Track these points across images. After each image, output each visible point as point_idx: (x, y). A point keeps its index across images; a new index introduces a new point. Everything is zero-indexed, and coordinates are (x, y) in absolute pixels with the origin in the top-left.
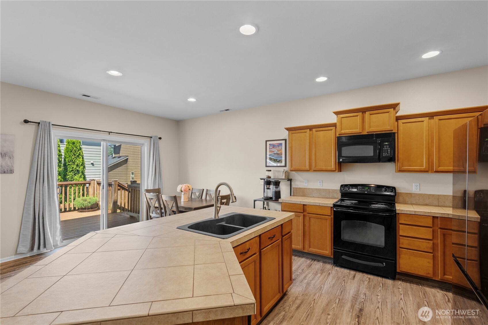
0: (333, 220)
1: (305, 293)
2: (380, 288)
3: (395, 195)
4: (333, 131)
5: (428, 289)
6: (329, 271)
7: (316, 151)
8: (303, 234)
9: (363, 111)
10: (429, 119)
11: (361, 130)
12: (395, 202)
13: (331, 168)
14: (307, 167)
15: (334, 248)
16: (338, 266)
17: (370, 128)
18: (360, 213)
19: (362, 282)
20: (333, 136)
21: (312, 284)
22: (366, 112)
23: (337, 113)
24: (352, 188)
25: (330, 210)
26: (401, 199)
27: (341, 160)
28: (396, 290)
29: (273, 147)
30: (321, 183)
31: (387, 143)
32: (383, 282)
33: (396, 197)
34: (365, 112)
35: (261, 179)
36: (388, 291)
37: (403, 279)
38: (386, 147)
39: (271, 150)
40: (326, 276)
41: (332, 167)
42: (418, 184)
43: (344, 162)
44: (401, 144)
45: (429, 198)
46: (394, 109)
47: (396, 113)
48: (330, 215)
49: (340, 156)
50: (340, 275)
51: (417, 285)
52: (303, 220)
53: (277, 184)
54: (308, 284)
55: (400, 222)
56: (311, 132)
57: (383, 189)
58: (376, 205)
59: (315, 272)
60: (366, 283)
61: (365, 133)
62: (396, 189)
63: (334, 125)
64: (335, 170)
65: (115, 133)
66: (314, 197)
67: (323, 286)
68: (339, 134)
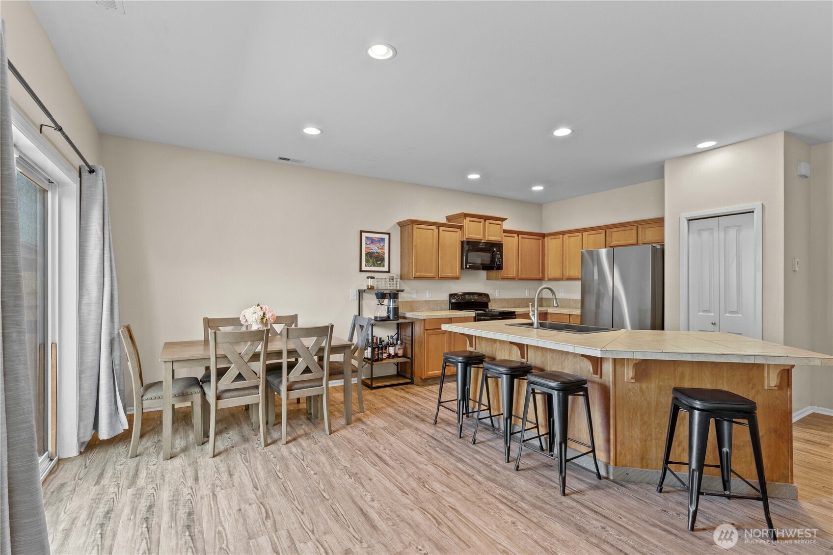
4: (458, 234)
7: (442, 254)
10: (517, 236)
11: (482, 237)
14: (433, 274)
17: (489, 236)
20: (459, 239)
23: (466, 215)
27: (468, 266)
29: (372, 243)
30: (430, 294)
31: (498, 253)
34: (486, 220)
38: (499, 256)
39: (368, 246)
41: (457, 274)
46: (503, 222)
49: (467, 262)
53: (394, 296)
56: (438, 230)
61: (485, 240)
62: (489, 295)
63: (460, 227)
64: (460, 277)
66: (423, 311)
68: (463, 238)
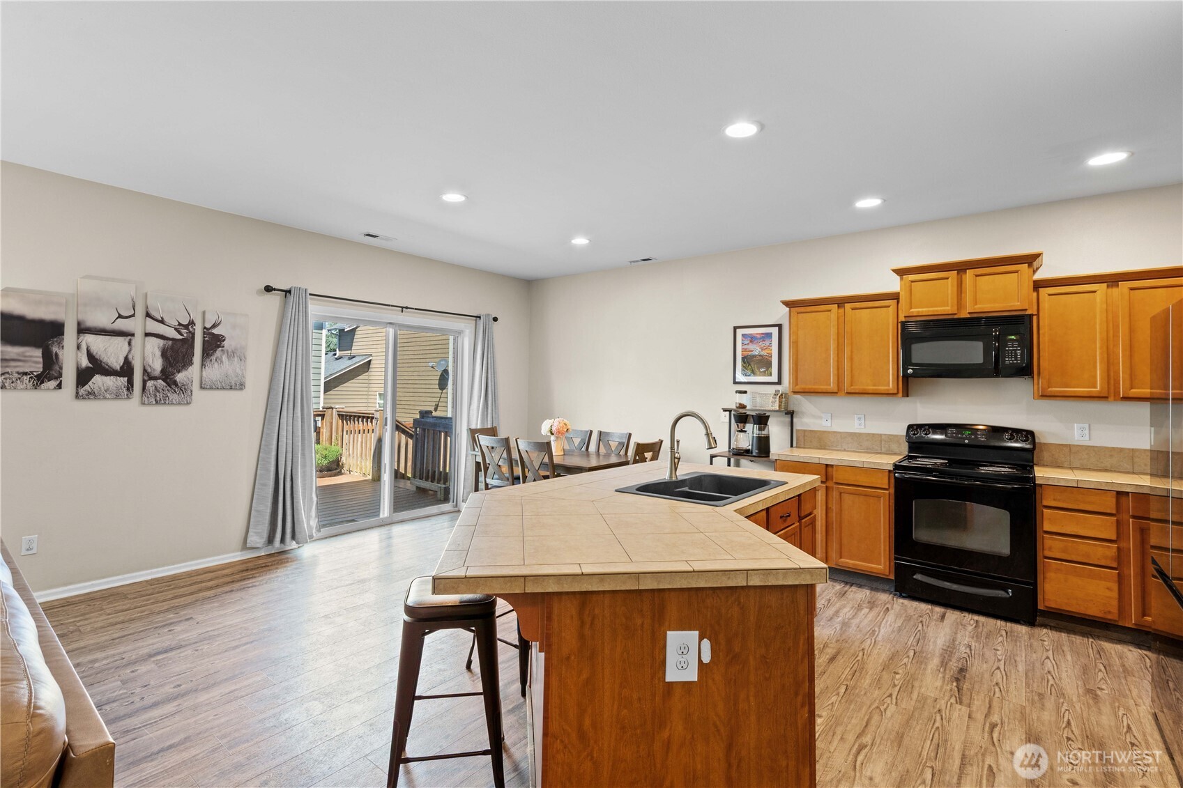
0: (893, 497)
1: (842, 639)
2: (1001, 639)
3: (1034, 448)
4: (892, 310)
5: (1107, 646)
6: (885, 604)
7: (852, 352)
8: (824, 528)
9: (961, 268)
10: (1108, 286)
11: (956, 308)
12: (1033, 462)
13: (887, 388)
14: (832, 386)
15: (896, 559)
16: (904, 597)
17: (976, 305)
18: (955, 483)
19: (960, 627)
20: (891, 320)
21: (853, 625)
22: (967, 271)
23: (901, 272)
24: (934, 433)
25: (887, 478)
26: (1046, 456)
27: (910, 371)
28: (1035, 643)
29: (751, 341)
30: (863, 421)
31: (1013, 337)
32: (1008, 629)
33: (1035, 452)
34: (964, 271)
35: (725, 410)
36: (1018, 644)
37: (1053, 625)
38: (1013, 344)
39: (745, 347)
40: (882, 613)
41: (889, 386)
42: (1086, 426)
43: (914, 375)
44: (1045, 339)
45: (1111, 456)
46: (1030, 265)
47: (1034, 272)
48: (887, 487)
49: (907, 362)
50: (911, 612)
51: (1083, 636)
52: (824, 498)
53: (762, 420)
54: (845, 625)
55: (1045, 503)
56: (841, 310)
57: (1007, 436)
58: (991, 469)
59: (857, 606)
60: (970, 628)
61: (964, 314)
62: (1036, 434)
63: (895, 297)
64: (896, 392)
65: (413, 309)
66: (845, 450)
67: (877, 629)
68: (905, 317)
